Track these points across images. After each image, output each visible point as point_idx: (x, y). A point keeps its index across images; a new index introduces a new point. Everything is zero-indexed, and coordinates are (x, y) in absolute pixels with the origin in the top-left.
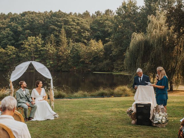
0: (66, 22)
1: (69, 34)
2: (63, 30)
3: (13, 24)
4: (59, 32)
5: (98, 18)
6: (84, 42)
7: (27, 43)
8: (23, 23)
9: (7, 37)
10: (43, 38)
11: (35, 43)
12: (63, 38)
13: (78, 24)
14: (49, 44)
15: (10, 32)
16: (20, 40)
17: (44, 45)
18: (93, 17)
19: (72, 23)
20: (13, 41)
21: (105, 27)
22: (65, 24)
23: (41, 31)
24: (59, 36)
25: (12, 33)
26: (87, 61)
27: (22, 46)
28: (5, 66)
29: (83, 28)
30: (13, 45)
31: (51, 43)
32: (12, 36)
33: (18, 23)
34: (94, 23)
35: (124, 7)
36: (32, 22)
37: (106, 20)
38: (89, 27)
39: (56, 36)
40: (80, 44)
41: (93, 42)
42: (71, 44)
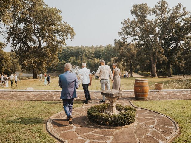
0: (85, 51)
1: (86, 56)
2: (84, 54)
3: (64, 52)
4: (82, 55)
5: (97, 49)
6: (92, 59)
7: (70, 59)
8: (68, 52)
9: (62, 57)
10: (76, 57)
11: (73, 59)
12: (84, 57)
13: (89, 52)
14: (79, 60)
15: (63, 55)
16: (67, 58)
17: (76, 60)
18: (95, 48)
19: (87, 51)
20: (64, 59)
21: (100, 53)
22: (84, 52)
23: (75, 55)
24: (82, 57)
25: (64, 55)
26: (93, 66)
27: (68, 61)
28: (62, 68)
29: (91, 53)
30: (64, 60)
31: (79, 59)
32: (64, 57)
33: (66, 51)
34: (96, 51)
35: (107, 47)
36: (71, 51)
37: (100, 50)
38: (94, 53)
39: (81, 57)
40: (91, 60)
41: (95, 59)
42: (87, 60)
